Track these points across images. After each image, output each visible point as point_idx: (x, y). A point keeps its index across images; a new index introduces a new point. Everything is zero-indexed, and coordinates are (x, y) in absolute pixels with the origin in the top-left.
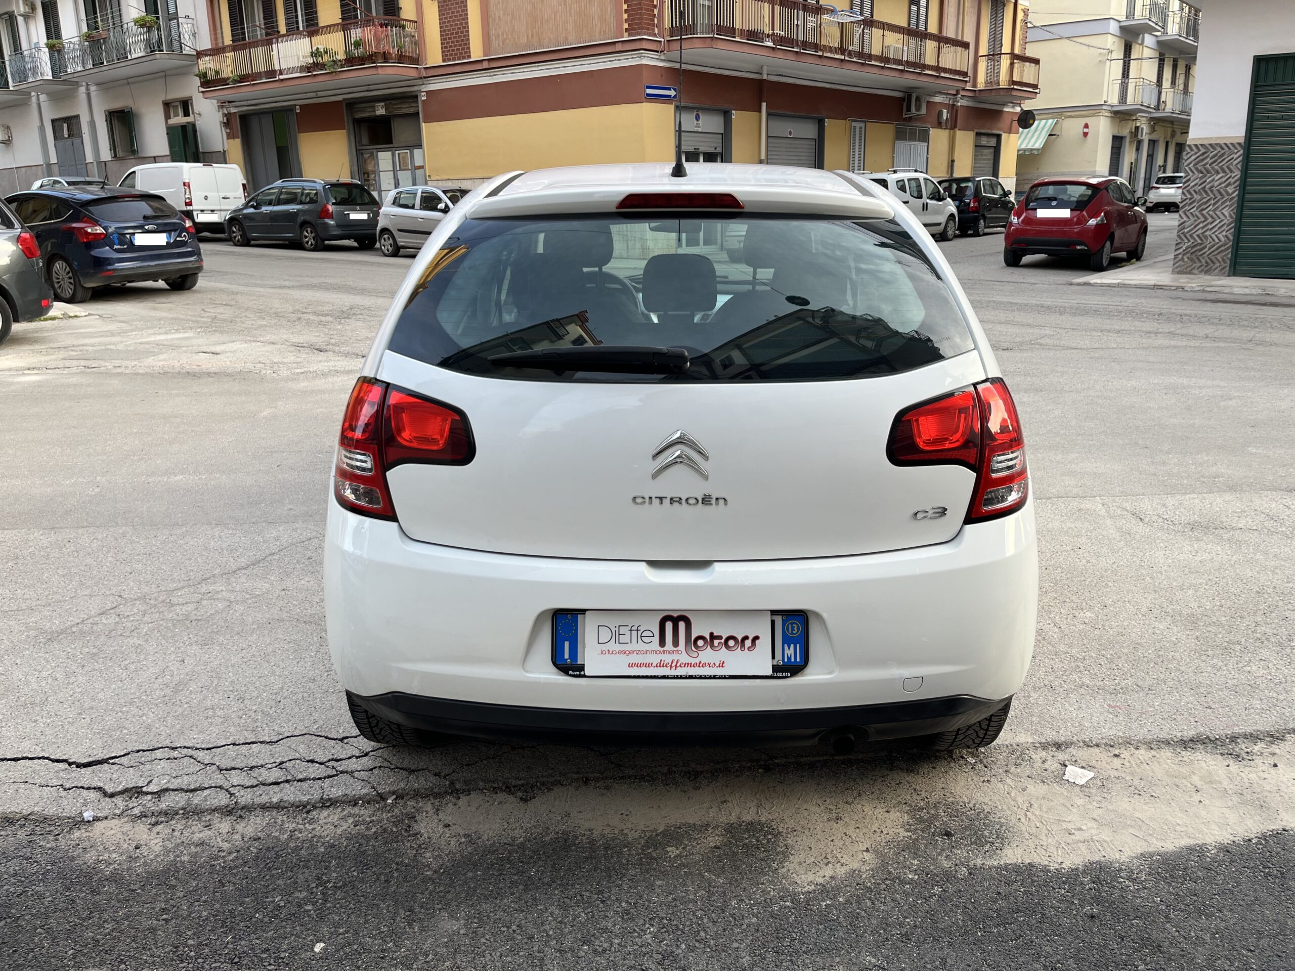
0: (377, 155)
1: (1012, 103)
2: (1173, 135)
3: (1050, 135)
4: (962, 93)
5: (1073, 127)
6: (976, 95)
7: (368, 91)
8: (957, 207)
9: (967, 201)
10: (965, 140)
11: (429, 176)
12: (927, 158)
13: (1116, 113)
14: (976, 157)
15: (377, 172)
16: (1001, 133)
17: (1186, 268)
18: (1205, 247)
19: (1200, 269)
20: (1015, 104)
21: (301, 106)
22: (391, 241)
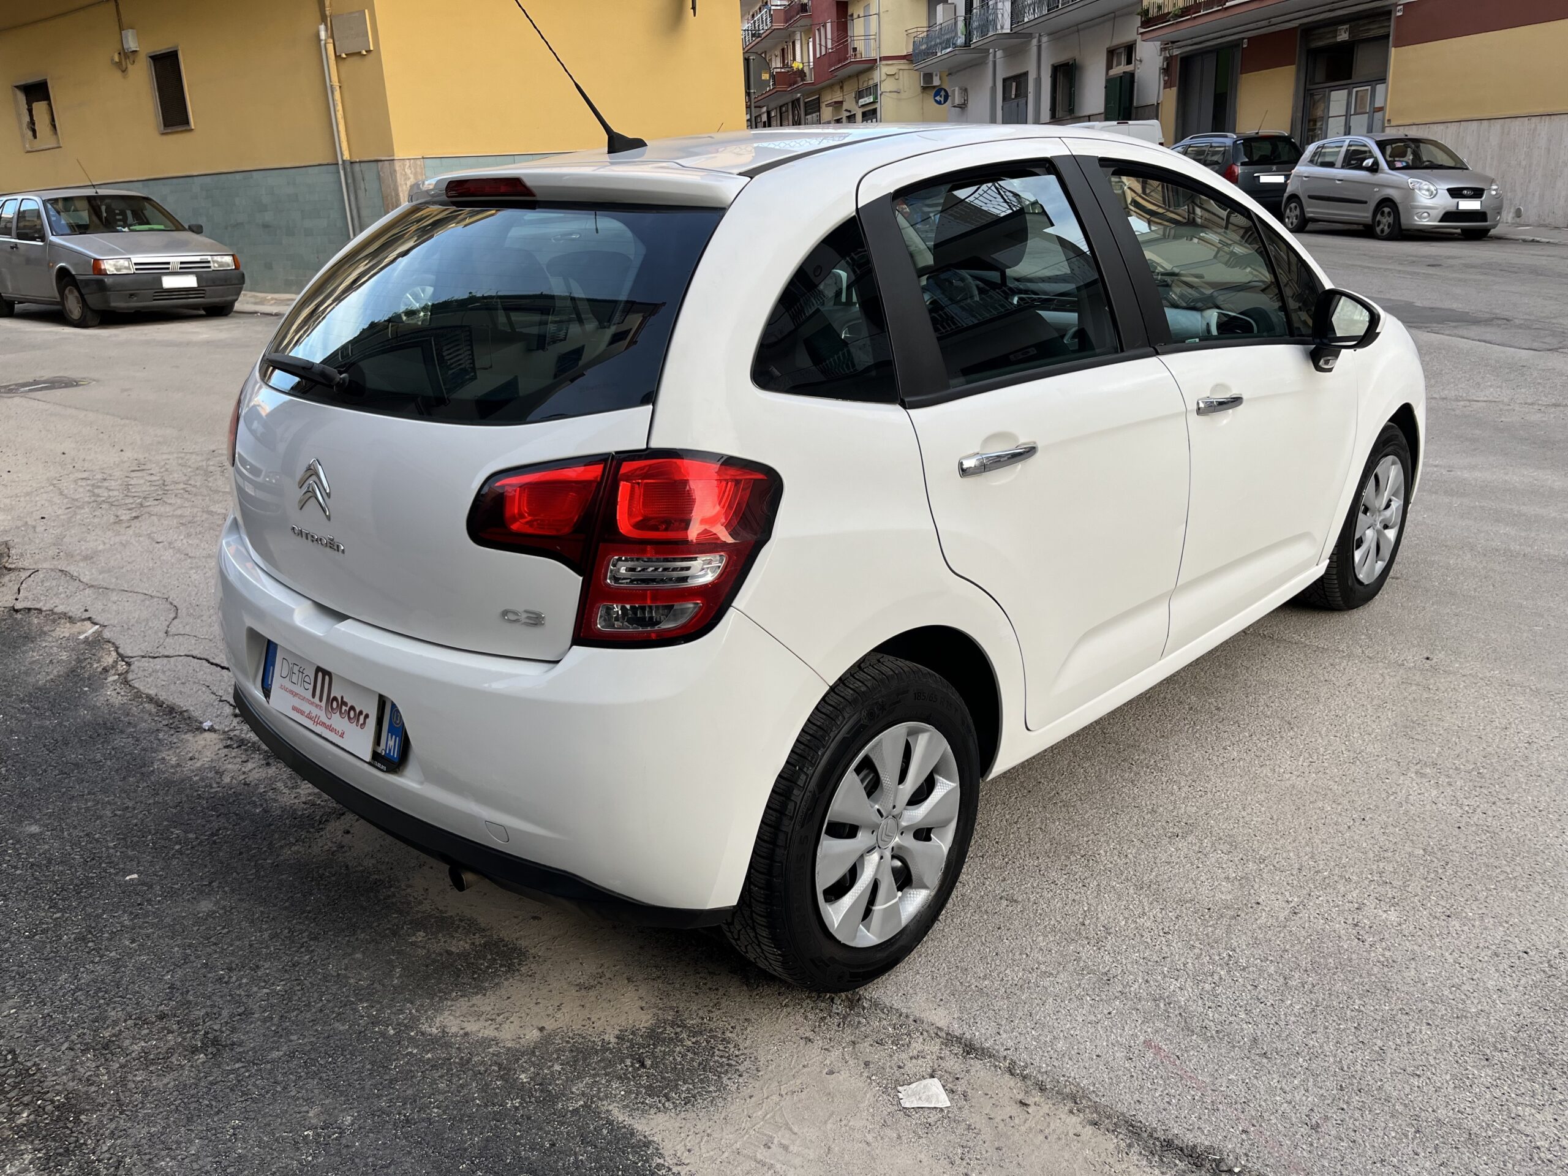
7: (1330, 11)
11: (1389, 121)
21: (1249, 39)
22: (1298, 212)
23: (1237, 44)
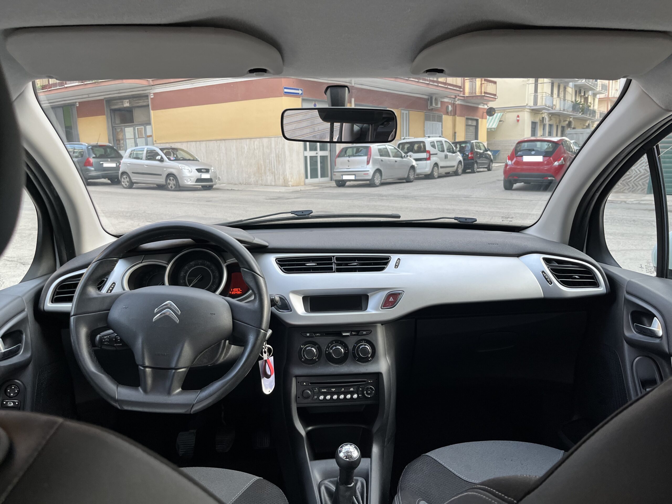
0: (124, 130)
1: (482, 103)
2: (560, 122)
3: (500, 121)
4: (458, 97)
5: (511, 117)
6: (465, 99)
7: (118, 93)
8: (463, 157)
9: (467, 154)
10: (461, 122)
11: (155, 141)
12: (442, 131)
13: (533, 110)
14: (467, 131)
15: (124, 139)
16: (478, 118)
17: (620, 190)
18: (631, 177)
19: (629, 190)
20: (484, 104)
21: (79, 103)
22: (128, 179)
23: (73, 105)
